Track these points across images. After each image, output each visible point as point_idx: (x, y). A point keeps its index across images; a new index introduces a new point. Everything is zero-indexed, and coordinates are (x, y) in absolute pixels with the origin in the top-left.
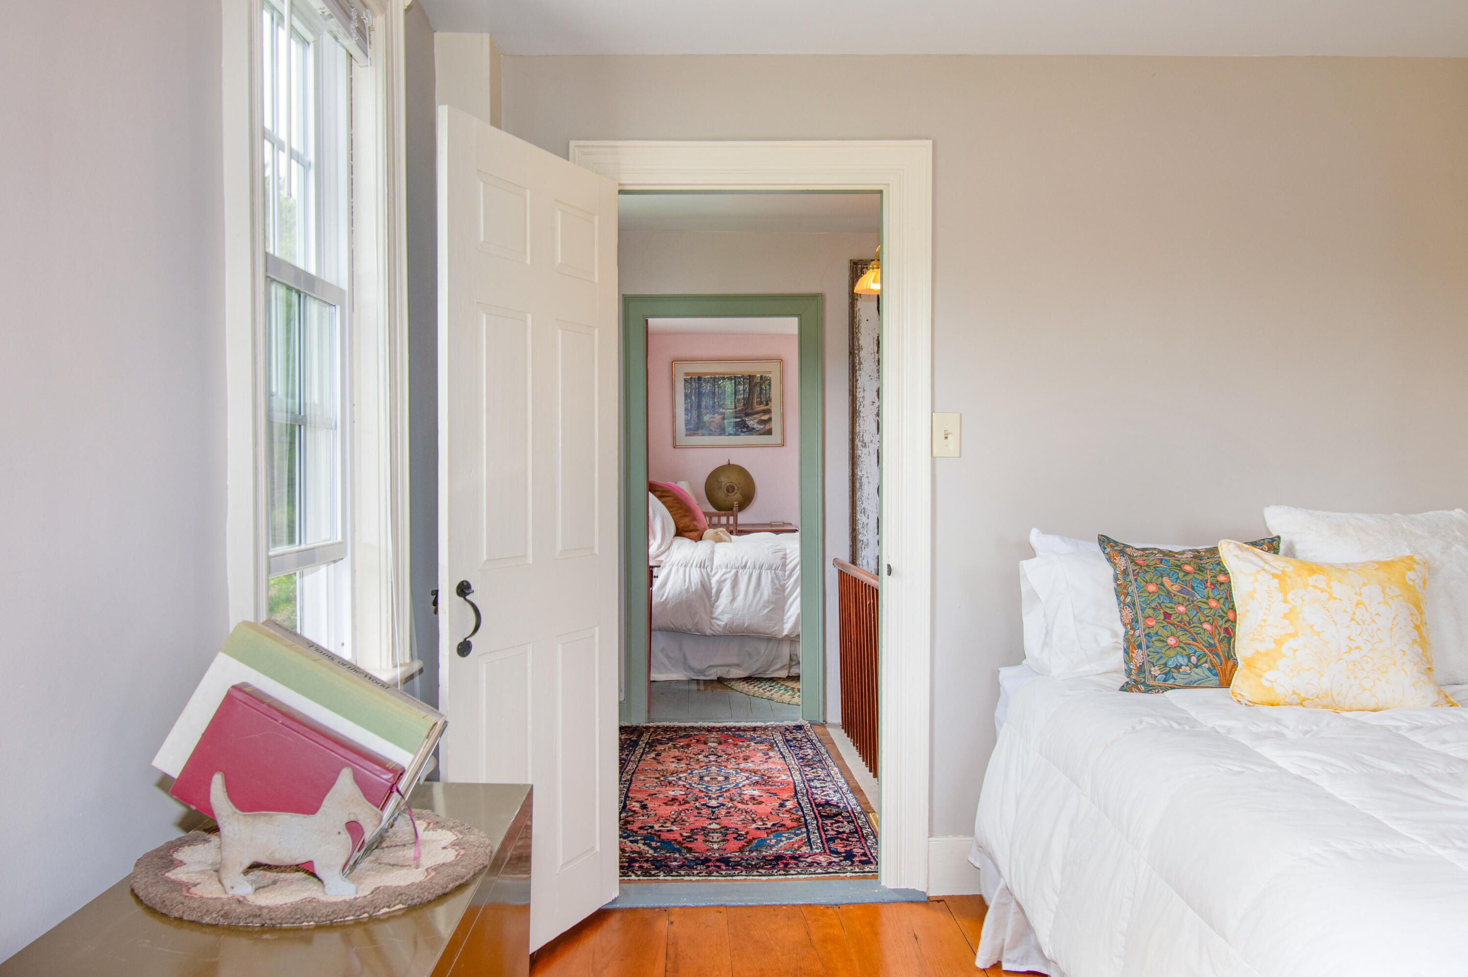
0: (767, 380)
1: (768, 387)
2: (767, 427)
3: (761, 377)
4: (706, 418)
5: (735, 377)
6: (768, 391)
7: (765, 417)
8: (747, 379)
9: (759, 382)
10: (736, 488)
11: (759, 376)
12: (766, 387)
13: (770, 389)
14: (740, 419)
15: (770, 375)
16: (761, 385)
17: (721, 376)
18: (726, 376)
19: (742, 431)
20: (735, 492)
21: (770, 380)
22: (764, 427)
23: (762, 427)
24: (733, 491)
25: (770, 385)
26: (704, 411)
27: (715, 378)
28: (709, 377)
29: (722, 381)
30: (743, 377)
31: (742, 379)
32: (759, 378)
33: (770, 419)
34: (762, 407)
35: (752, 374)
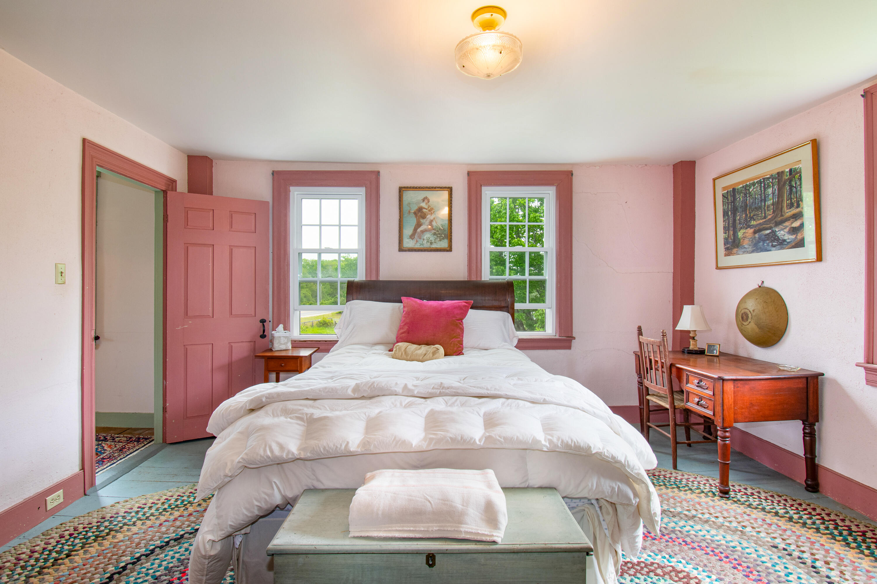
0: (797, 173)
1: (798, 183)
2: (799, 237)
3: (791, 170)
4: (740, 234)
5: (764, 179)
6: (798, 188)
7: (796, 224)
8: (776, 179)
9: (788, 179)
10: (750, 316)
11: (787, 170)
12: (796, 183)
13: (800, 184)
14: (770, 231)
15: (800, 166)
16: (791, 181)
17: (751, 182)
18: (756, 181)
19: (773, 246)
20: (749, 320)
21: (800, 172)
22: (796, 237)
23: (793, 237)
24: (747, 320)
25: (800, 179)
26: (738, 226)
27: (746, 186)
28: (741, 186)
29: (752, 188)
30: (772, 177)
31: (771, 180)
32: (788, 174)
33: (802, 226)
34: (794, 211)
35: (780, 171)
